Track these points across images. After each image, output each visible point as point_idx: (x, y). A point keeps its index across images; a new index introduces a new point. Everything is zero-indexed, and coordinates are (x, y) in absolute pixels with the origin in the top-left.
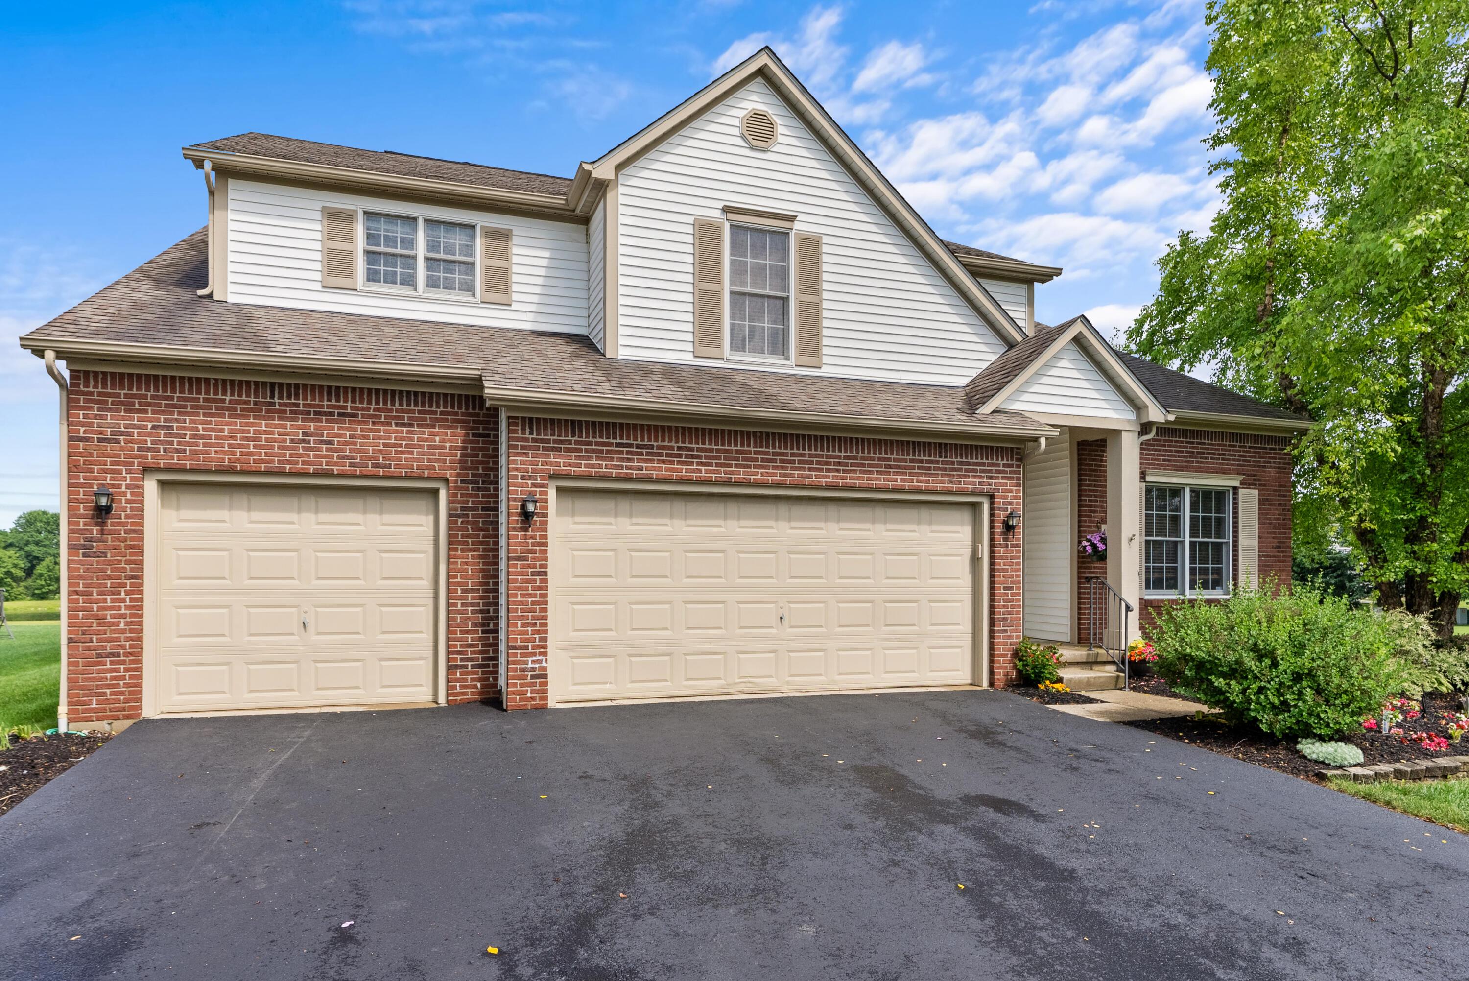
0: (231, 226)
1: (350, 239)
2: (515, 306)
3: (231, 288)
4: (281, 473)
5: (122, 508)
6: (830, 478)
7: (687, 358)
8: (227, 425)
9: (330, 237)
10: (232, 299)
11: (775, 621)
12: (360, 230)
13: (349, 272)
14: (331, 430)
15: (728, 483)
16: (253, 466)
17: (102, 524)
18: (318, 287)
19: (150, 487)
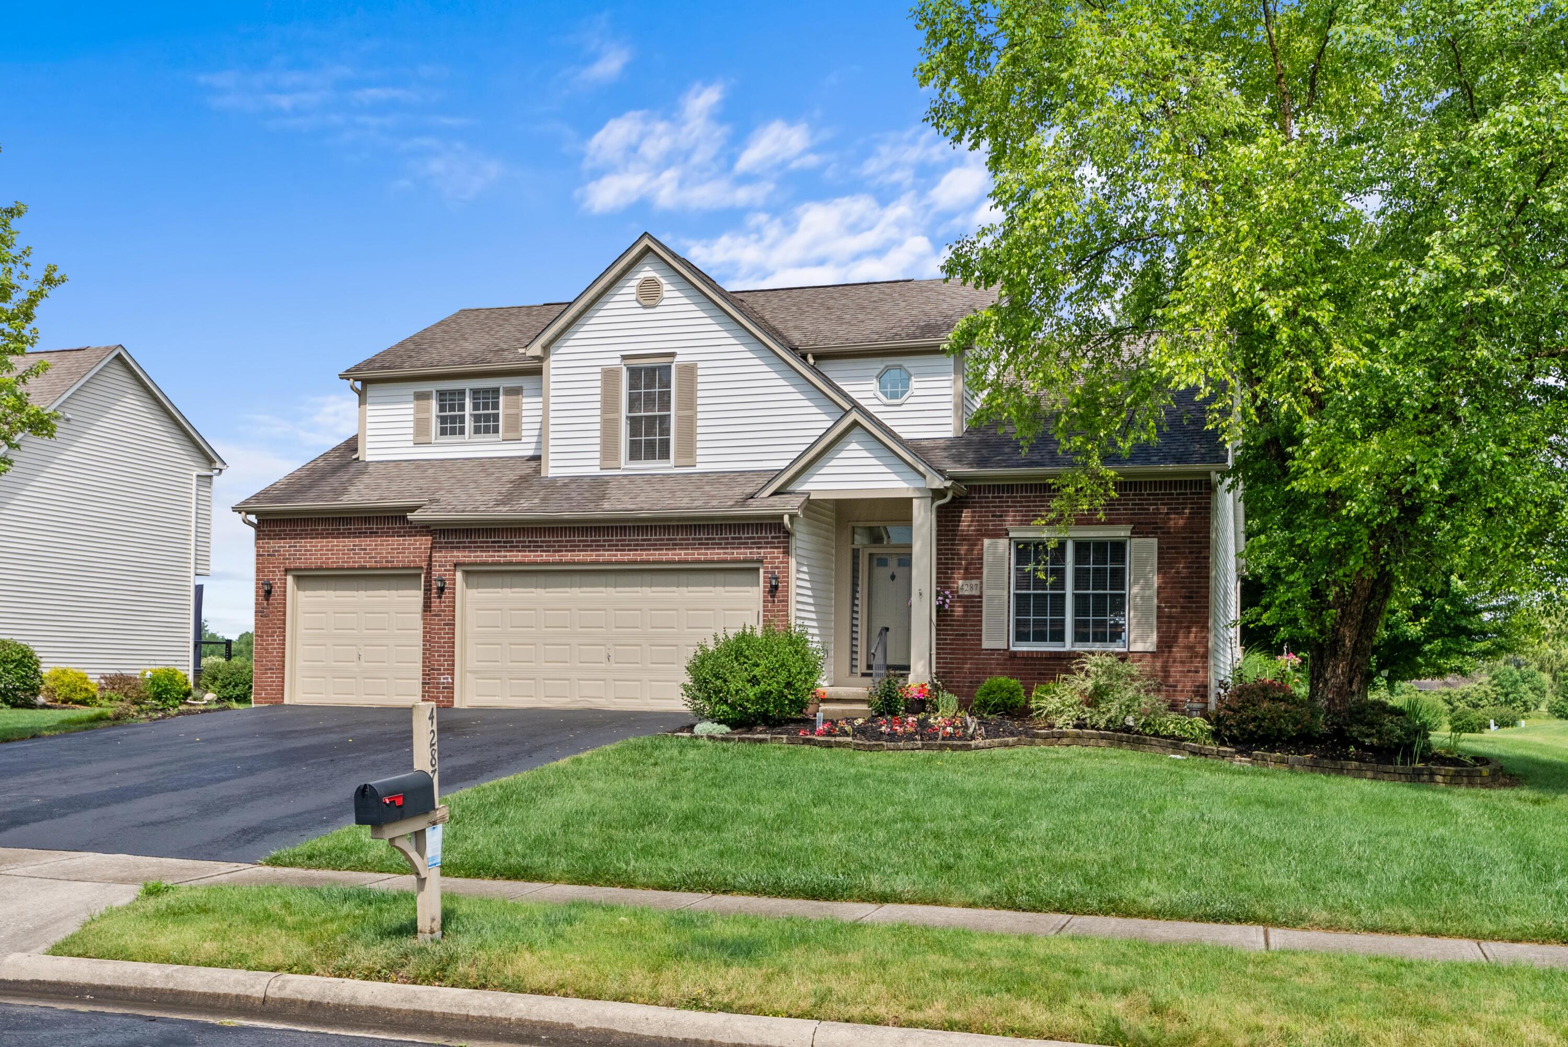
0: (369, 413)
1: (428, 410)
2: (524, 440)
3: (368, 452)
4: (342, 569)
5: (276, 591)
6: (630, 556)
7: (596, 471)
8: (320, 543)
9: (417, 411)
10: (368, 459)
11: (604, 659)
12: (434, 404)
13: (428, 434)
14: (366, 542)
15: (560, 563)
16: (330, 565)
17: (267, 600)
18: (411, 444)
19: (290, 579)
